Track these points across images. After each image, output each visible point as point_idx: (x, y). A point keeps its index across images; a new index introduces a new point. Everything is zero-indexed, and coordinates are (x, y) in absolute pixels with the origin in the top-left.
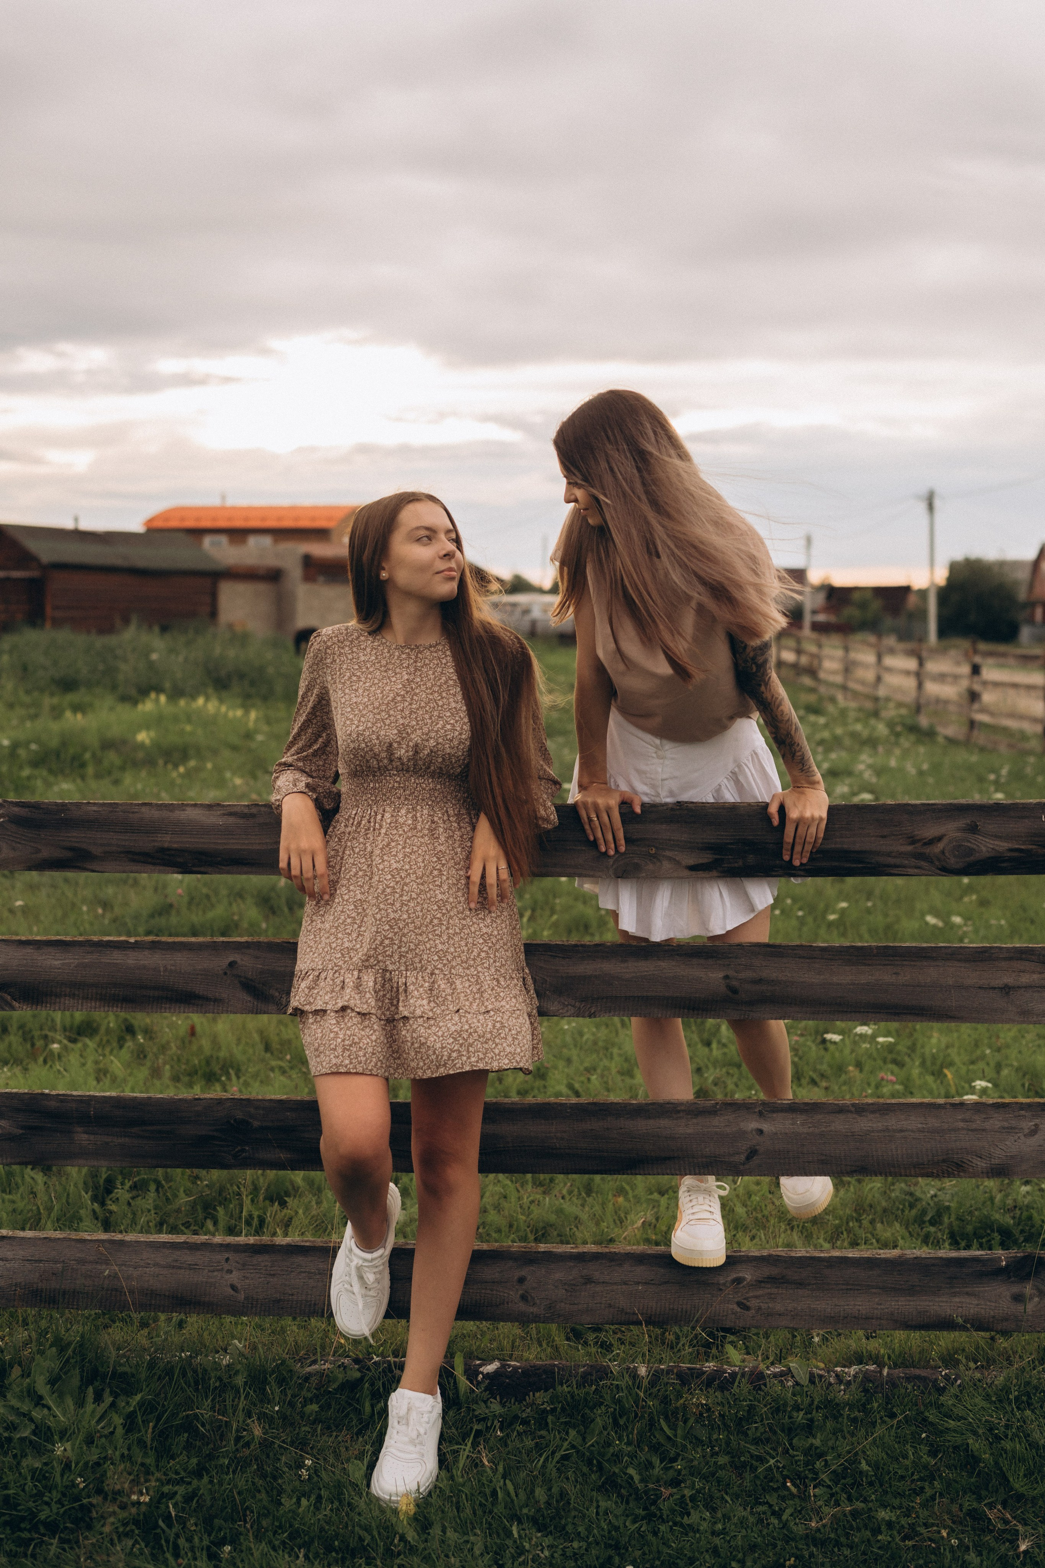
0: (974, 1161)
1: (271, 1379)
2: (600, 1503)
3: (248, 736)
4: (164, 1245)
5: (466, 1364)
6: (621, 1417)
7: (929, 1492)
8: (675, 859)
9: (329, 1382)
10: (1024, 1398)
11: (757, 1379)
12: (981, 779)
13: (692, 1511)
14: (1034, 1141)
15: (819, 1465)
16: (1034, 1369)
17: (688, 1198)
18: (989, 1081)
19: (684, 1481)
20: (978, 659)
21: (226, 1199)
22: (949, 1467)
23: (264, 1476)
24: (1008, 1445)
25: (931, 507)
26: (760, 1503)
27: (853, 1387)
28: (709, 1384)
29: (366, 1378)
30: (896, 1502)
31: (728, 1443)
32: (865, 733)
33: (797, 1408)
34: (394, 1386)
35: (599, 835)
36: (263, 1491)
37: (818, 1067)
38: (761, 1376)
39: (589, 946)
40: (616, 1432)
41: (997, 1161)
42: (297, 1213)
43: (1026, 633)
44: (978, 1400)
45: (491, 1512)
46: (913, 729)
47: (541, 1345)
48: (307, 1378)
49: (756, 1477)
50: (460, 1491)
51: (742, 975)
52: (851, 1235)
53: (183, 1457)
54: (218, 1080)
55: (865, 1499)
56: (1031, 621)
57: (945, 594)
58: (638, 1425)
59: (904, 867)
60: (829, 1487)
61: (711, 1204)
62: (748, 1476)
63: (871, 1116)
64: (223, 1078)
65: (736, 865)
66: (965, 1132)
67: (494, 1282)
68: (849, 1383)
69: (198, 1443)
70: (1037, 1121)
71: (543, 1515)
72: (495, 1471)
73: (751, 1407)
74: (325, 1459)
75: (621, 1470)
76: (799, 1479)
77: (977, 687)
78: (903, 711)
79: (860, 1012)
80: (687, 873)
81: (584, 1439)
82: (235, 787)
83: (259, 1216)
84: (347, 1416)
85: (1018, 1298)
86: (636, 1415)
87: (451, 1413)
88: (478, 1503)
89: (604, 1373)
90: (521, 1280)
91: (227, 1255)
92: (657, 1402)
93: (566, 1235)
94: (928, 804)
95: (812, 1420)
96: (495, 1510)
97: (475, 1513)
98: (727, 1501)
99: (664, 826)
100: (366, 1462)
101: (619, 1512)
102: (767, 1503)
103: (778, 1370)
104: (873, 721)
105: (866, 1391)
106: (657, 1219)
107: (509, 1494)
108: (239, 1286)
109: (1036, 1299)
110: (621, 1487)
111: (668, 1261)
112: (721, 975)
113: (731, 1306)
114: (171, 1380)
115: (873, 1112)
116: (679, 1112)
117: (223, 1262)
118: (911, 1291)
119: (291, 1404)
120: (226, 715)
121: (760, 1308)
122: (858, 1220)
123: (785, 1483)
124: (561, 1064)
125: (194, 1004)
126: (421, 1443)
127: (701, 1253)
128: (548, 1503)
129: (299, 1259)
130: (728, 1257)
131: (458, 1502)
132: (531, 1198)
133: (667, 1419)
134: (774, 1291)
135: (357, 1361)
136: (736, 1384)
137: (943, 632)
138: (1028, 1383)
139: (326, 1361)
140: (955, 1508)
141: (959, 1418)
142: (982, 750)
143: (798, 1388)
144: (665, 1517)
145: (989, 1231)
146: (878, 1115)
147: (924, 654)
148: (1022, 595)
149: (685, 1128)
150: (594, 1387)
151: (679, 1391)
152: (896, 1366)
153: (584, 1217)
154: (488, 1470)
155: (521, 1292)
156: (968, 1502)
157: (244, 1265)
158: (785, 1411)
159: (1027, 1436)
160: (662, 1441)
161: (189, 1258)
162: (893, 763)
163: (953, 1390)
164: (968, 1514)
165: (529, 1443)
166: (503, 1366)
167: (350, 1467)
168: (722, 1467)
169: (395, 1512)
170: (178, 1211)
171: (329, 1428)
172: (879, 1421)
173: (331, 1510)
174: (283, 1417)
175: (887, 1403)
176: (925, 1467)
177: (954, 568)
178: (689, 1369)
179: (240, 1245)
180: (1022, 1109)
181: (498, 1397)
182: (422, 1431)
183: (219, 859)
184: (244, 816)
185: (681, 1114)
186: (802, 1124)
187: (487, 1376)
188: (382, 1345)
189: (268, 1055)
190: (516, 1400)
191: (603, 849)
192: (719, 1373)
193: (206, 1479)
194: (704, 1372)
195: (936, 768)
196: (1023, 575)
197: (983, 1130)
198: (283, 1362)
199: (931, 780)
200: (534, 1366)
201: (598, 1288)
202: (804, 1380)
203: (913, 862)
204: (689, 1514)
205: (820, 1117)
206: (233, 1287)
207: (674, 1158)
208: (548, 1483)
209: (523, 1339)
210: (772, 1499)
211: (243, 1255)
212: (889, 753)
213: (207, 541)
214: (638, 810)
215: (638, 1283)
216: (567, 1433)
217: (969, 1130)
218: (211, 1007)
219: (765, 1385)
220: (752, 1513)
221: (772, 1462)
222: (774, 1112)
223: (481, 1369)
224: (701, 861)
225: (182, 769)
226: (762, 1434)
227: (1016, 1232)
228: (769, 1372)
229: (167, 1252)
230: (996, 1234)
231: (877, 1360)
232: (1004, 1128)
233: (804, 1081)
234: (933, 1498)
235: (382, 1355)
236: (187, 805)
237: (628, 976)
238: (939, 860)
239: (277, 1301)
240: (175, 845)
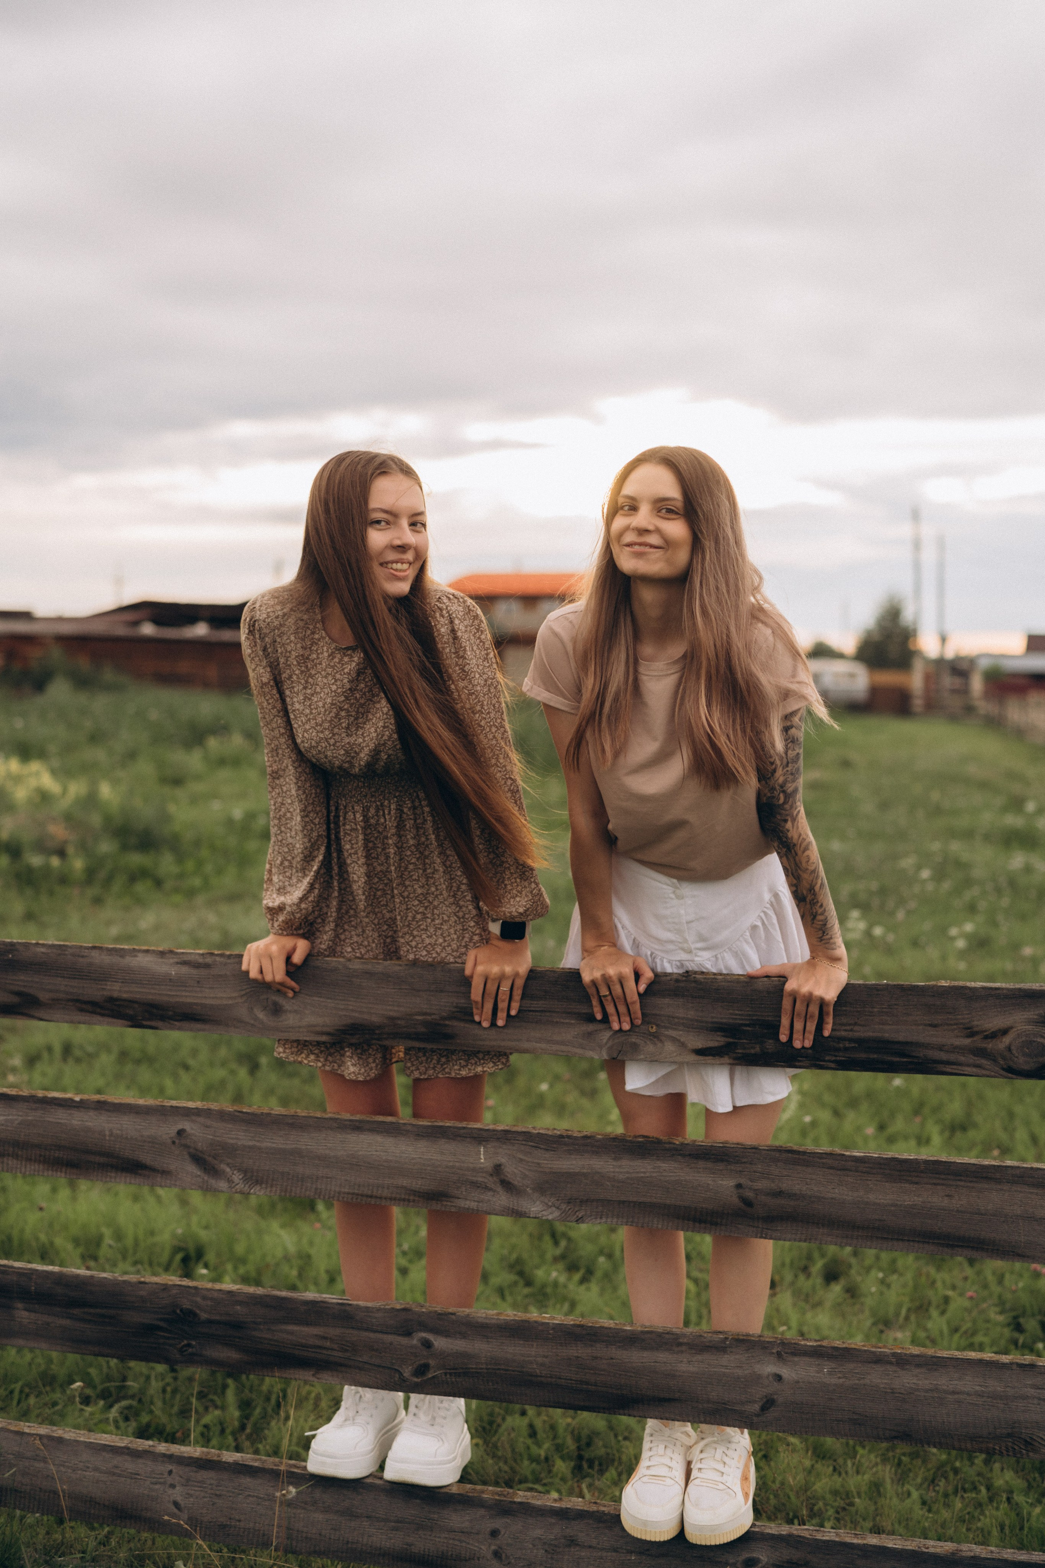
4: (105, 1448)
8: (679, 1041)
35: (612, 1009)
39: (576, 1138)
51: (758, 1185)
59: (960, 1064)
63: (917, 1370)
65: (753, 1051)
66: (1036, 1401)
67: (463, 1532)
79: (903, 1240)
80: (693, 1057)
90: (495, 1533)
91: (170, 1467)
94: (991, 988)
99: (667, 1000)
108: (182, 1503)
112: (732, 1183)
115: (918, 1366)
116: (680, 1344)
117: (166, 1474)
125: (140, 1175)
129: (247, 1481)
146: (924, 1370)
149: (685, 1365)
155: (493, 1548)
157: (188, 1480)
161: (129, 1465)
179: (184, 1457)
183: (170, 1013)
184: (197, 966)
185: (684, 1348)
186: (830, 1373)
201: (585, 1553)
203: (971, 1059)
205: (851, 1366)
206: (176, 1504)
211: (187, 1469)
217: (1040, 1399)
218: (159, 1179)
222: (794, 1354)
224: (710, 1044)
229: (107, 1456)
237: (621, 1177)
238: (1004, 1058)
239: (223, 1526)
240: (125, 996)
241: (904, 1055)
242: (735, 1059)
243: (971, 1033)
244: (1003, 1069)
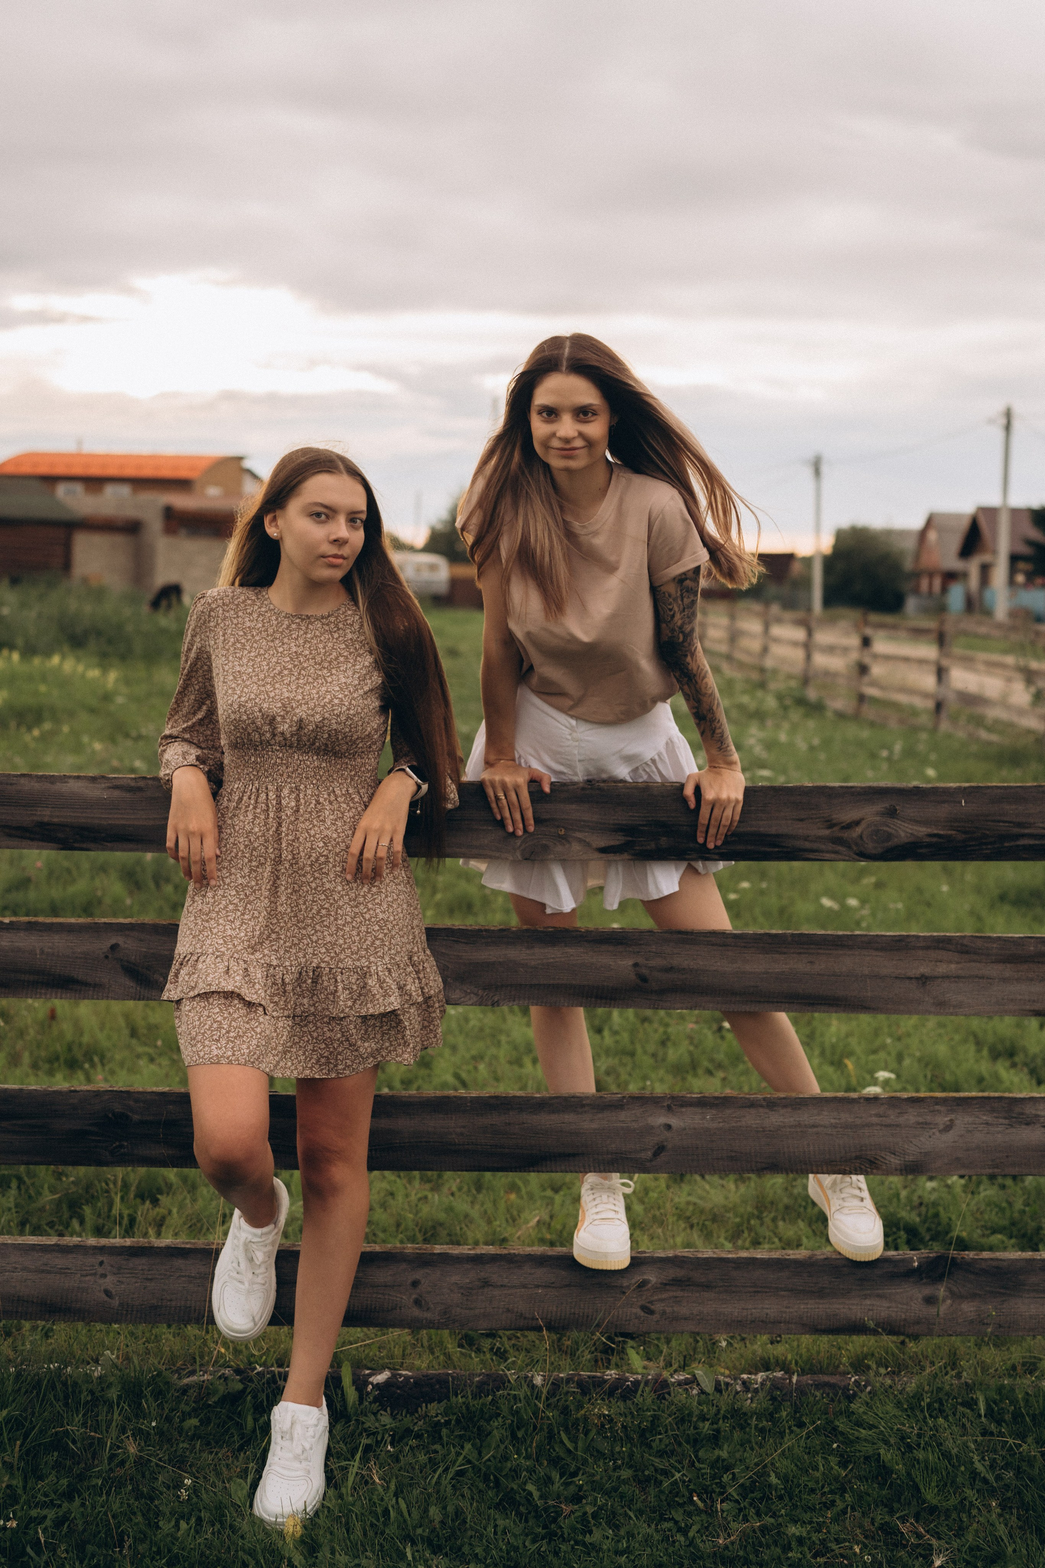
0: (887, 1157)
1: (147, 1392)
2: (500, 1522)
3: (107, 697)
4: (33, 1247)
5: (354, 1374)
6: (519, 1428)
7: (840, 1505)
8: (585, 841)
9: (209, 1394)
10: (936, 1405)
11: (661, 1387)
12: (873, 756)
13: (594, 1528)
14: (950, 1137)
15: (726, 1478)
16: (946, 1374)
17: (592, 1197)
18: (892, 1071)
19: (586, 1497)
20: (869, 631)
21: (93, 1197)
22: (860, 1478)
23: (139, 1496)
24: (920, 1455)
25: (817, 472)
26: (665, 1520)
27: (761, 1394)
28: (611, 1393)
29: (249, 1390)
30: (807, 1517)
31: (631, 1455)
32: (752, 706)
33: (703, 1418)
34: (278, 1397)
35: (507, 814)
36: (139, 1514)
37: (715, 1056)
38: (665, 1384)
40: (514, 1446)
41: (911, 1158)
42: (170, 1212)
43: (911, 604)
44: (890, 1407)
45: (383, 1533)
46: (801, 702)
47: (433, 1353)
48: (185, 1390)
49: (661, 1492)
50: (350, 1511)
51: (652, 963)
52: (753, 1234)
53: (52, 1478)
54: (81, 1068)
55: (774, 1513)
56: (916, 591)
57: (831, 562)
58: (537, 1438)
59: (822, 851)
60: (737, 1501)
61: (616, 1202)
62: (652, 1491)
63: (782, 1111)
64: (87, 1066)
65: (649, 848)
66: (878, 1128)
67: (386, 1286)
68: (756, 1391)
69: (68, 1463)
70: (953, 1116)
71: (438, 1536)
72: (386, 1489)
73: (655, 1418)
74: (205, 1478)
75: (519, 1486)
76: (706, 1493)
77: (867, 660)
78: (793, 684)
79: (773, 1002)
80: (597, 855)
81: (480, 1453)
82: (94, 752)
83: (129, 1215)
84: (227, 1431)
85: (930, 1300)
86: (535, 1428)
87: (339, 1427)
88: (368, 1523)
89: (501, 1382)
90: (415, 1284)
91: (101, 1258)
92: (556, 1413)
93: (456, 1234)
94: (847, 787)
95: (718, 1431)
96: (387, 1531)
97: (365, 1534)
98: (630, 1518)
99: (574, 806)
100: (249, 1480)
101: (517, 1531)
102: (673, 1519)
103: (682, 1378)
104: (760, 694)
105: (773, 1399)
106: (551, 1217)
107: (401, 1513)
108: (113, 1292)
109: (949, 1302)
110: (520, 1504)
111: (570, 1263)
112: (631, 963)
113: (634, 1310)
114: (38, 1394)
115: (785, 1106)
116: (583, 1106)
117: (97, 1266)
118: (821, 1294)
119: (168, 1419)
120: (83, 676)
121: (664, 1312)
122: (760, 1218)
123: (691, 1497)
124: (447, 1052)
125: (72, 990)
126: (306, 1459)
127: (606, 1255)
128: (442, 1522)
129: (179, 1262)
130: (632, 1258)
131: (347, 1523)
132: (419, 1195)
133: (567, 1431)
134: (679, 1293)
135: (238, 1371)
136: (640, 1392)
137: (828, 601)
138: (940, 1389)
139: (205, 1372)
140: (866, 1522)
141: (871, 1427)
142: (872, 724)
143: (703, 1396)
144: (566, 1536)
145: (894, 1229)
146: (789, 1110)
147: (813, 624)
148: (908, 565)
149: (588, 1123)
150: (490, 1398)
151: (579, 1401)
152: (803, 1372)
153: (475, 1212)
154: (379, 1488)
155: (414, 1296)
156: (880, 1516)
157: (119, 1268)
158: (690, 1421)
159: (940, 1445)
160: (562, 1454)
161: (59, 1261)
162: (783, 737)
163: (864, 1396)
164: (880, 1529)
165: (422, 1458)
166: (394, 1376)
167: (232, 1487)
168: (625, 1482)
169: (281, 1534)
170: (42, 1209)
171: (208, 1444)
172: (787, 1431)
173: (213, 1533)
174: (159, 1431)
175: (795, 1412)
176: (836, 1479)
177: (841, 536)
178: (589, 1377)
179: (116, 1247)
180: (937, 1104)
181: (388, 1409)
182: (307, 1446)
183: (103, 835)
184: (130, 790)
185: (586, 1108)
186: (712, 1119)
187: (377, 1386)
188: (264, 1354)
189: (134, 1041)
190: (407, 1412)
191: (511, 829)
192: (621, 1381)
193: (77, 1502)
194: (606, 1381)
195: (827, 743)
196: (910, 545)
197: (897, 1126)
198: (160, 1374)
199: (822, 756)
200: (427, 1376)
201: (496, 1292)
202: (709, 1387)
203: (830, 847)
204: (591, 1532)
205: (728, 1112)
206: (107, 1293)
207: (578, 1154)
208: (442, 1501)
209: (414, 1346)
210: (678, 1515)
211: (119, 1258)
212: (778, 727)
213: (61, 490)
214: (547, 789)
215: (538, 1286)
216: (462, 1447)
217: (882, 1125)
218: (90, 992)
219: (669, 1394)
220: (657, 1530)
221: (678, 1476)
222: (682, 1106)
223: (371, 1380)
224: (612, 843)
225: (36, 732)
226: (667, 1446)
227: (922, 1230)
228: (673, 1380)
229: (34, 1255)
230: (902, 1233)
231: (784, 1366)
232: (919, 1123)
233: (700, 1071)
234: (844, 1512)
235: (263, 1365)
236: (70, 777)
237: (533, 963)
238: (857, 844)
239: (154, 1307)
240: (56, 820)
241: (778, 846)
242: (633, 855)
243: (831, 825)
244: (857, 854)
